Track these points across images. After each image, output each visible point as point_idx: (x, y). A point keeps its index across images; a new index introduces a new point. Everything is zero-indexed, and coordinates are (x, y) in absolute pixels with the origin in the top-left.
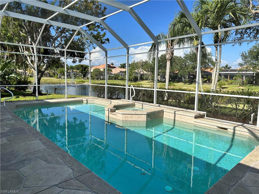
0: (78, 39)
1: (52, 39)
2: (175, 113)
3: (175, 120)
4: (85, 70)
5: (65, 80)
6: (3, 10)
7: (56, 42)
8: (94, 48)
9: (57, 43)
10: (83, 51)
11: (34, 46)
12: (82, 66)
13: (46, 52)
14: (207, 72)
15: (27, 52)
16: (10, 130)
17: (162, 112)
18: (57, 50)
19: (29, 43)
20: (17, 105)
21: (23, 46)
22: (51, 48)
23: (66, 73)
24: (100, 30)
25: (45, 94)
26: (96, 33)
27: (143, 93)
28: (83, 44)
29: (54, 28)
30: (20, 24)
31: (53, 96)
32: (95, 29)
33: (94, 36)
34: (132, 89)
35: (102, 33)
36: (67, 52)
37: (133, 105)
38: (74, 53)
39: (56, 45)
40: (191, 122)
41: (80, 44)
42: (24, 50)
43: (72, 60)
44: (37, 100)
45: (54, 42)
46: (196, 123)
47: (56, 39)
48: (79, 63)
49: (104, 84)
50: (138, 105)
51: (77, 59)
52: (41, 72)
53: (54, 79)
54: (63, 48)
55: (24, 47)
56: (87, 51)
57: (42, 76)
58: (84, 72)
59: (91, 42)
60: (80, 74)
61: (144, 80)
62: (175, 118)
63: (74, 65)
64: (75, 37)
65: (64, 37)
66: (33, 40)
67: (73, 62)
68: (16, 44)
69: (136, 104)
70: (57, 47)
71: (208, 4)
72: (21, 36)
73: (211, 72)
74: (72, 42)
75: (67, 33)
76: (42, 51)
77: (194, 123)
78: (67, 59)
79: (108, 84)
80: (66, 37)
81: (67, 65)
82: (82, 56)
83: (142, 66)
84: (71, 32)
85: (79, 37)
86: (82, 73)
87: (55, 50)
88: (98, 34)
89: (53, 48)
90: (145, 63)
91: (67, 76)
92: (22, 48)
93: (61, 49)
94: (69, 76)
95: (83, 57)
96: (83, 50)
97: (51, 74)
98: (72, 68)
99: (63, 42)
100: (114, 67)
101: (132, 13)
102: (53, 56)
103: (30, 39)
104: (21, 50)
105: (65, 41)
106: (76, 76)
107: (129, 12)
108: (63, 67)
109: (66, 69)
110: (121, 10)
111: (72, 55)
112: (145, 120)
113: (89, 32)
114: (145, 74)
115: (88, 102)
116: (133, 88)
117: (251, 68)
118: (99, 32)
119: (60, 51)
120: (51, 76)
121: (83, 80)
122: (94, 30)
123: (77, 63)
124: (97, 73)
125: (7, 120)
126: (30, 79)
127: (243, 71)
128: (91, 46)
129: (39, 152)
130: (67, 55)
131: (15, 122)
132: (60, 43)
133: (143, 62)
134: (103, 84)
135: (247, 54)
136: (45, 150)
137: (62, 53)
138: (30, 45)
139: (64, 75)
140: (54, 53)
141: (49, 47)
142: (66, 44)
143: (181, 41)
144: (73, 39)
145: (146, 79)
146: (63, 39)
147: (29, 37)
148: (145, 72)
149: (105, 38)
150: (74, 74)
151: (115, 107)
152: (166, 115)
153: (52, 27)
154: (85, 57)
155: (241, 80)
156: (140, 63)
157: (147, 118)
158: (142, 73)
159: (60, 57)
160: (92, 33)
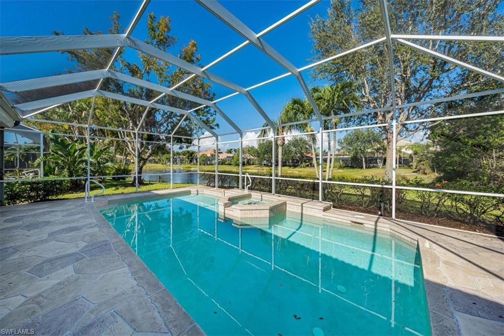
0: (186, 125)
1: (158, 124)
2: (302, 206)
3: (302, 214)
4: (191, 155)
5: (171, 167)
6: (96, 90)
7: (162, 127)
8: (203, 134)
9: (162, 129)
10: (191, 137)
11: (136, 131)
12: (188, 152)
13: (150, 138)
14: (309, 157)
15: (128, 138)
16: (86, 246)
17: (285, 204)
18: (163, 137)
19: (131, 128)
20: (109, 201)
21: (123, 132)
22: (156, 134)
23: (171, 159)
24: (209, 116)
25: (147, 184)
26: (205, 118)
27: (258, 181)
28: (191, 130)
29: (160, 114)
30: (121, 108)
31: (156, 186)
32: (205, 115)
33: (204, 122)
34: (247, 177)
35: (211, 119)
36: (173, 137)
37: (249, 196)
38: (181, 138)
39: (162, 130)
40: (319, 215)
41: (188, 129)
42: (124, 136)
43: (179, 146)
44: (136, 192)
45: (159, 127)
46: (326, 217)
47: (162, 124)
48: (186, 149)
49: (215, 172)
50: (256, 195)
51: (185, 145)
52: (144, 159)
53: (159, 166)
54: (169, 133)
55: (125, 133)
56: (195, 136)
57: (144, 164)
58: (190, 157)
59: (199, 128)
60: (187, 159)
61: (251, 165)
62: (302, 212)
63: (180, 151)
64: (183, 123)
65: (170, 122)
66: (135, 124)
67: (179, 148)
68: (115, 129)
69: (252, 194)
70: (163, 133)
71: (321, 92)
72: (121, 121)
73: (312, 157)
74: (179, 127)
75: (174, 119)
76: (145, 136)
77: (323, 217)
78: (173, 145)
79: (219, 172)
80: (173, 122)
81: (173, 151)
82: (189, 142)
83: (249, 151)
84: (179, 118)
85: (187, 122)
86: (188, 158)
87: (161, 136)
88: (207, 120)
89: (158, 134)
90: (251, 148)
91: (173, 162)
92: (122, 134)
93: (166, 135)
94: (175, 162)
95: (191, 143)
96: (191, 135)
97: (156, 160)
98: (178, 154)
99: (169, 128)
100: (221, 153)
101: (248, 96)
102: (157, 143)
103: (131, 124)
104: (121, 135)
105: (171, 127)
106: (182, 161)
107: (246, 95)
108: (169, 153)
109: (171, 155)
110: (238, 93)
111: (179, 141)
112: (268, 216)
113: (198, 117)
114: (252, 159)
115: (199, 192)
116: (249, 176)
117: (348, 153)
118: (209, 118)
119: (166, 137)
120: (157, 163)
121: (189, 165)
122: (203, 116)
123: (185, 149)
124: (204, 159)
125: (88, 227)
126: (131, 167)
127: (340, 155)
128: (200, 131)
129: (124, 296)
130: (174, 141)
131: (99, 230)
132: (166, 129)
133: (249, 147)
134: (213, 172)
135: (343, 141)
136: (134, 291)
137: (168, 139)
138: (132, 130)
139: (170, 161)
140: (159, 139)
141: (154, 132)
142: (172, 129)
143: (290, 128)
144: (180, 125)
145: (253, 164)
146: (169, 125)
147: (131, 121)
148: (252, 157)
149: (215, 123)
150: (181, 160)
151: (230, 199)
152: (289, 208)
153: (158, 112)
154: (193, 143)
155: (339, 163)
156: (246, 148)
157: (270, 213)
158: (248, 158)
159: (165, 143)
160: (201, 119)
